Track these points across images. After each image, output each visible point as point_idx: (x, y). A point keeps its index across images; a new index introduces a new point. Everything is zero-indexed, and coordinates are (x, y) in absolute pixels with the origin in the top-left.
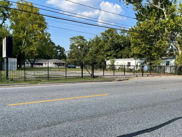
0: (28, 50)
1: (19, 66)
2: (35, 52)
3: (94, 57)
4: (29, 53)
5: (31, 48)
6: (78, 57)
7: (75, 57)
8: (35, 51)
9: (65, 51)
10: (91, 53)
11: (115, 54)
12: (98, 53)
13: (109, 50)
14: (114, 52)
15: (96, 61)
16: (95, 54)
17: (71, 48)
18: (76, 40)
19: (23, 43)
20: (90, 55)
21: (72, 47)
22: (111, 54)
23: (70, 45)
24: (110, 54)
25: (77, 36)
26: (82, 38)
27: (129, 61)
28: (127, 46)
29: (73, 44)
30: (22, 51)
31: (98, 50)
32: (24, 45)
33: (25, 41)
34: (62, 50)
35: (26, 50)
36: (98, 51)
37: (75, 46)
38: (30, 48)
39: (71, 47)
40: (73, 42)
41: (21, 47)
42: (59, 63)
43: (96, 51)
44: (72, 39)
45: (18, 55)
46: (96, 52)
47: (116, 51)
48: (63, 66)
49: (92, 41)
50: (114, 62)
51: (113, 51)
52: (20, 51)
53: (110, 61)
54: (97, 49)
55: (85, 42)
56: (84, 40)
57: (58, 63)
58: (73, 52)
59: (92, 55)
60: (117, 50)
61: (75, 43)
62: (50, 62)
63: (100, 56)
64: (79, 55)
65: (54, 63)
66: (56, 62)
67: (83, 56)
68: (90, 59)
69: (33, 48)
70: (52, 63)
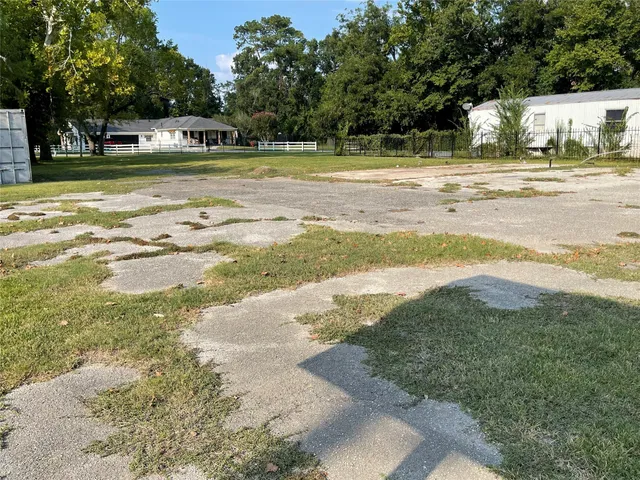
0: (80, 63)
1: (37, 151)
2: (116, 77)
3: (365, 100)
4: (88, 81)
5: (96, 56)
6: (275, 105)
7: (264, 107)
8: (121, 72)
9: (216, 83)
10: (351, 82)
11: (469, 81)
12: (381, 79)
13: (436, 65)
14: (462, 69)
15: (373, 115)
16: (367, 83)
17: (237, 71)
18: (259, 35)
19: (45, 30)
20: (345, 89)
21: (244, 63)
23: (236, 59)
24: (442, 83)
25: (263, 19)
26: (285, 25)
28: (520, 42)
29: (249, 50)
30: (47, 75)
31: (380, 68)
32: (55, 39)
33: (56, 17)
34: (204, 78)
35: (69, 66)
36: (380, 72)
37: (257, 63)
38: (90, 54)
39: (237, 65)
40: (246, 45)
41: (41, 47)
42: (206, 132)
43: (371, 73)
44: (242, 30)
45: (26, 94)
46: (374, 76)
47: (472, 65)
48: (225, 144)
49: (350, 26)
50: (517, 112)
51: (455, 69)
52: (39, 71)
53: (494, 112)
54: (377, 64)
55: (296, 39)
56: (292, 32)
57: (201, 133)
58: (249, 84)
59: (355, 92)
60: (476, 62)
61: (258, 46)
62: (169, 131)
63: (390, 93)
64: (278, 95)
65: (185, 133)
66: (193, 129)
67: (294, 101)
68: (345, 110)
69: (106, 54)
70: (178, 135)
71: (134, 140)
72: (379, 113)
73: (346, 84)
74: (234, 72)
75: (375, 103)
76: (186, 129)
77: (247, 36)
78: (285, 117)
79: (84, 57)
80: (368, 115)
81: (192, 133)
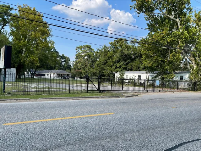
3: (102, 69)
4: (30, 63)
6: (84, 68)
7: (81, 68)
8: (37, 61)
9: (70, 61)
10: (99, 64)
11: (125, 66)
12: (106, 64)
13: (118, 62)
14: (124, 63)
16: (103, 65)
17: (76, 58)
18: (82, 49)
20: (97, 66)
21: (78, 56)
22: (120, 65)
23: (76, 55)
25: (84, 45)
26: (90, 47)
27: (140, 74)
28: (138, 58)
29: (79, 53)
30: (22, 61)
32: (24, 54)
33: (25, 49)
34: (67, 60)
36: (106, 62)
37: (81, 56)
39: (76, 57)
40: (79, 52)
42: (63, 74)
43: (104, 63)
45: (17, 65)
49: (100, 51)
51: (122, 63)
52: (20, 60)
53: (119, 74)
54: (106, 60)
55: (92, 51)
56: (91, 49)
58: (79, 62)
59: (99, 67)
60: (127, 62)
61: (82, 52)
62: (53, 73)
63: (108, 68)
64: (85, 66)
65: (57, 74)
66: (60, 73)
67: (89, 67)
68: (97, 71)
69: (34, 58)
70: (56, 74)
71: (44, 75)
72: (105, 72)
73: (98, 65)
74: (75, 58)
75: (104, 70)
76: (57, 73)
77: (79, 49)
78: (87, 71)
79: (30, 58)
80: (102, 73)
81: (59, 74)
